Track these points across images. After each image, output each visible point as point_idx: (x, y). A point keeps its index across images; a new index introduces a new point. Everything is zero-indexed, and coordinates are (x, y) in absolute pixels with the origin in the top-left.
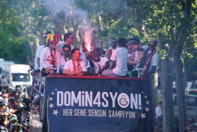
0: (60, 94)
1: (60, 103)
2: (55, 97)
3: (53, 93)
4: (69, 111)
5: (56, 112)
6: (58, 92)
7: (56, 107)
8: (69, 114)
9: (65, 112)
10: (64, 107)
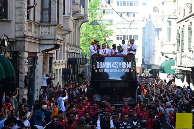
0: (98, 63)
1: (98, 67)
2: (96, 65)
3: (95, 63)
5: (96, 71)
6: (97, 63)
7: (96, 69)
8: (102, 71)
9: (100, 71)
10: (100, 68)
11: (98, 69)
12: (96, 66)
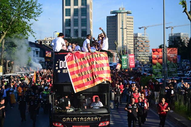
0: (61, 62)
1: (61, 66)
2: (59, 64)
3: (58, 62)
4: (66, 70)
5: (59, 71)
6: (60, 61)
7: (59, 69)
8: (66, 72)
9: (64, 71)
10: (63, 68)
11: (61, 70)
12: (58, 66)
